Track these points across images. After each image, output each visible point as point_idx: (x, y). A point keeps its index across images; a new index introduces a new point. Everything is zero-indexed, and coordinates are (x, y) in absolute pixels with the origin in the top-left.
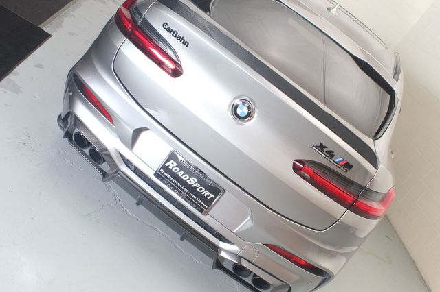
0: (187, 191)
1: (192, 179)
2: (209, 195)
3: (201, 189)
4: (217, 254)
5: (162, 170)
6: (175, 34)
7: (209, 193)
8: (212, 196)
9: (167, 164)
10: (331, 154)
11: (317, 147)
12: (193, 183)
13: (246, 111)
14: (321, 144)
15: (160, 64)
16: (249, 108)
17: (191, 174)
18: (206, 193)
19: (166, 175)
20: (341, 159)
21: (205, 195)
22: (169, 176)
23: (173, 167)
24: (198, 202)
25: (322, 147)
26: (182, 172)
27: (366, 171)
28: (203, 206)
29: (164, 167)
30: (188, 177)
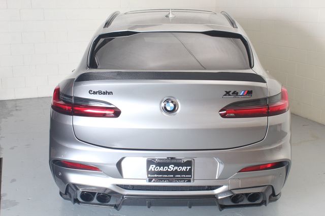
0: (172, 176)
1: (170, 167)
2: (187, 168)
3: (180, 169)
4: (217, 199)
5: (149, 175)
6: (100, 93)
7: (186, 168)
8: (189, 168)
9: (150, 170)
10: (235, 93)
11: (225, 95)
12: (172, 168)
13: (172, 105)
14: (226, 92)
15: (104, 115)
16: (172, 102)
17: (168, 165)
18: (184, 169)
19: (154, 176)
20: (243, 92)
21: (185, 170)
22: (156, 176)
23: (154, 168)
24: (184, 177)
25: (228, 93)
26: (162, 167)
27: (261, 88)
28: (188, 177)
29: (149, 172)
30: (167, 168)
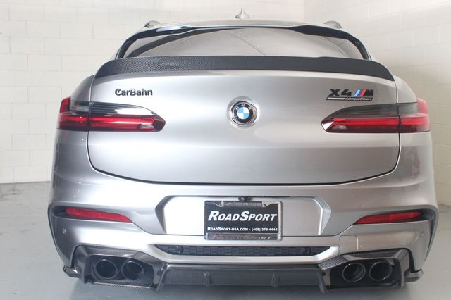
0: (247, 229)
1: (243, 214)
2: (271, 217)
3: (259, 217)
4: (321, 270)
5: (209, 228)
6: (133, 93)
7: (269, 215)
8: (273, 216)
9: (210, 219)
10: (347, 93)
11: (331, 95)
12: (246, 217)
14: (332, 90)
15: (138, 129)
16: (247, 106)
17: (239, 210)
18: (266, 217)
19: (217, 229)
20: (359, 91)
21: (267, 220)
22: (220, 229)
23: (217, 217)
24: (265, 232)
25: (335, 93)
26: (230, 215)
27: (386, 87)
28: (273, 232)
29: (208, 224)
30: (238, 215)
